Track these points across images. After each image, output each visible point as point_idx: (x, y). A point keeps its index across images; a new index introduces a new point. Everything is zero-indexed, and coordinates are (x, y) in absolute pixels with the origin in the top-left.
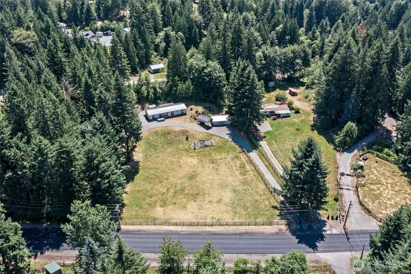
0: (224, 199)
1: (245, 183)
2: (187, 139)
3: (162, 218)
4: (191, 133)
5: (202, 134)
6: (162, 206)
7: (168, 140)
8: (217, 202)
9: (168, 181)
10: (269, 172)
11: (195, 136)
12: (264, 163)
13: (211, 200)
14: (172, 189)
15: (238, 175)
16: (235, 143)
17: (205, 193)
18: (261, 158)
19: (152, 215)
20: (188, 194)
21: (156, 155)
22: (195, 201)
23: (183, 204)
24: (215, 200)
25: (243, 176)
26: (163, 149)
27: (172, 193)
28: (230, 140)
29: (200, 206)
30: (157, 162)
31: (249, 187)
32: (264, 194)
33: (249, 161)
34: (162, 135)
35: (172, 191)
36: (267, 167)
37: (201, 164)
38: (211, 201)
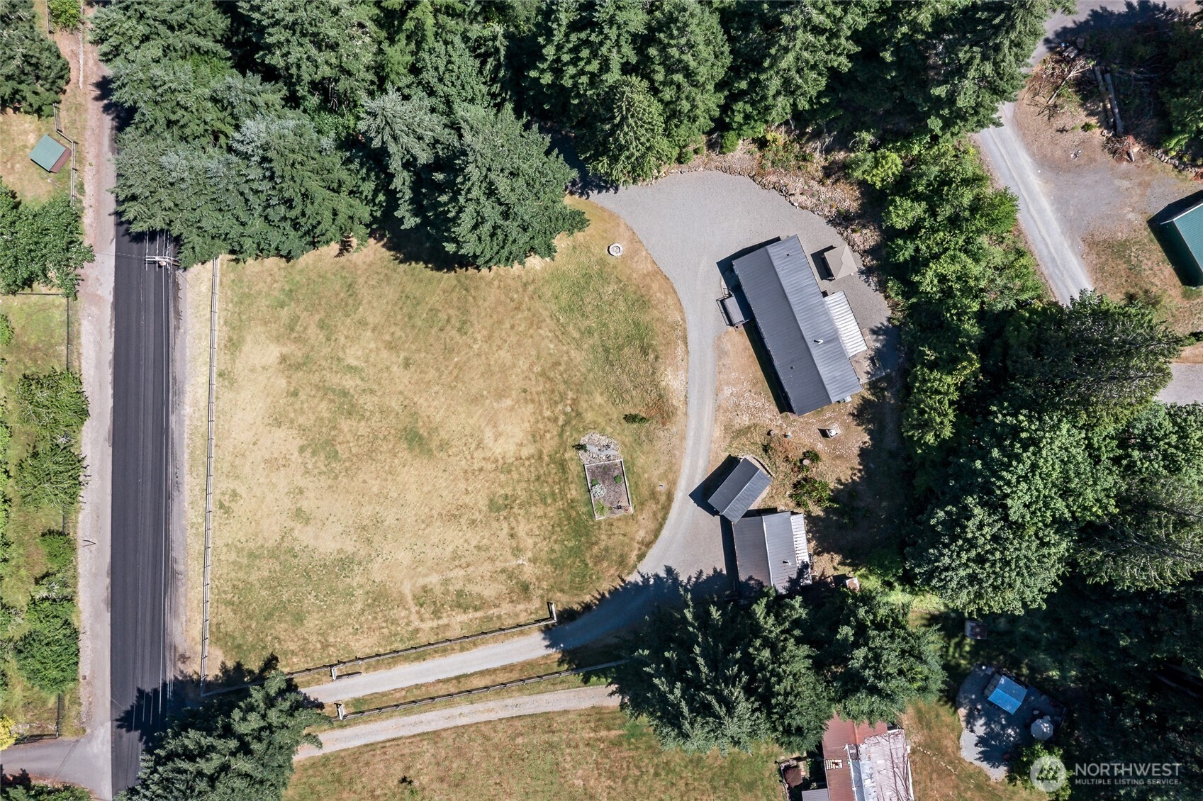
0: (308, 528)
1: (380, 598)
2: (630, 418)
3: (238, 365)
4: (661, 434)
5: (664, 476)
6: (284, 359)
7: (620, 348)
8: (299, 510)
9: (395, 368)
10: (432, 679)
11: (646, 447)
12: (482, 673)
13: (306, 494)
14: (359, 382)
15: (421, 582)
16: (614, 592)
17: (336, 477)
18: (509, 668)
19: (249, 338)
20: (334, 428)
21: (545, 314)
22: (302, 449)
23: (292, 415)
24: (305, 505)
25: (415, 597)
26: (576, 335)
27: (339, 385)
28: (634, 578)
29: (281, 462)
30: (500, 322)
31: (359, 606)
32: (325, 646)
33: (492, 626)
34: (637, 325)
35: (349, 382)
36: (458, 678)
37: (490, 466)
38: (301, 492)
